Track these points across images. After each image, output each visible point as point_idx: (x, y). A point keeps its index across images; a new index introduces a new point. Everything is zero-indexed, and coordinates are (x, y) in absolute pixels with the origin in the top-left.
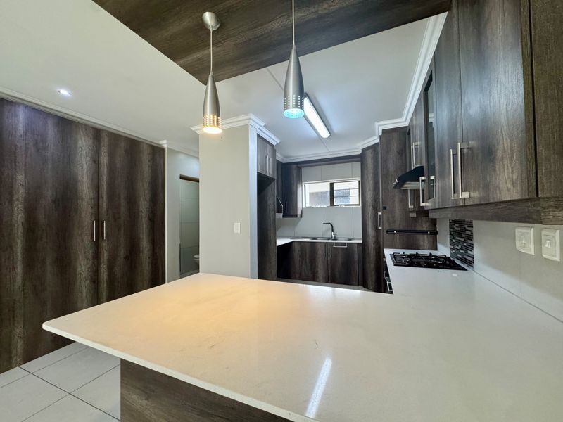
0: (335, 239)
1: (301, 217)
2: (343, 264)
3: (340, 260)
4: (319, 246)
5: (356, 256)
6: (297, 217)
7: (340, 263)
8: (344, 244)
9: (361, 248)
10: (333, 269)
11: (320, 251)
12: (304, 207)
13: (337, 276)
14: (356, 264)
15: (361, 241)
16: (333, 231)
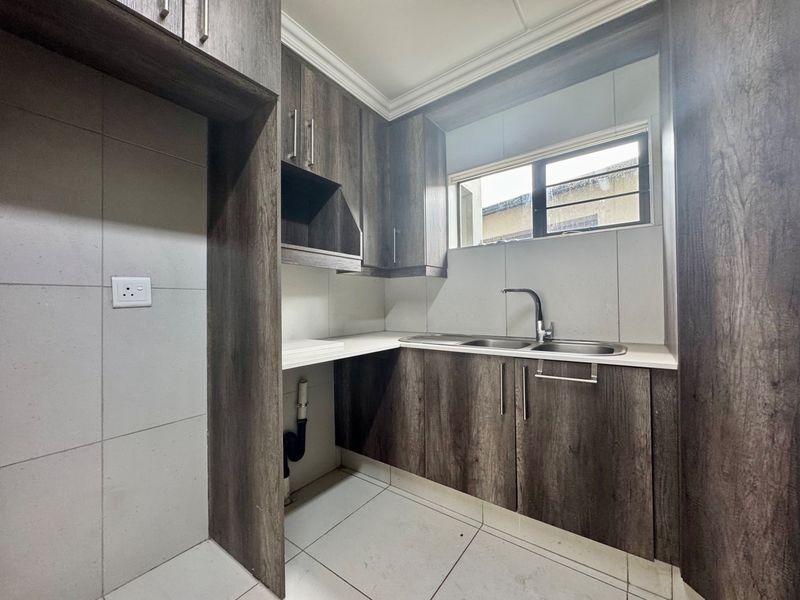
0: (548, 345)
1: (443, 273)
2: (576, 451)
3: (564, 430)
4: (481, 370)
5: (642, 426)
6: (423, 272)
7: (566, 443)
8: (583, 368)
9: (667, 392)
10: (534, 465)
11: (487, 390)
12: (453, 245)
13: (554, 491)
14: (642, 463)
15: (670, 362)
16: (540, 317)
